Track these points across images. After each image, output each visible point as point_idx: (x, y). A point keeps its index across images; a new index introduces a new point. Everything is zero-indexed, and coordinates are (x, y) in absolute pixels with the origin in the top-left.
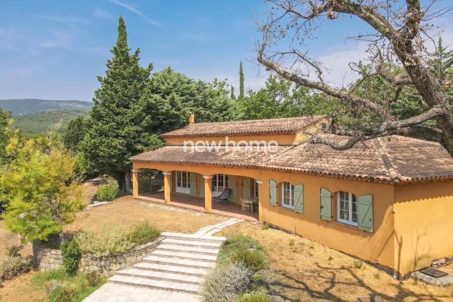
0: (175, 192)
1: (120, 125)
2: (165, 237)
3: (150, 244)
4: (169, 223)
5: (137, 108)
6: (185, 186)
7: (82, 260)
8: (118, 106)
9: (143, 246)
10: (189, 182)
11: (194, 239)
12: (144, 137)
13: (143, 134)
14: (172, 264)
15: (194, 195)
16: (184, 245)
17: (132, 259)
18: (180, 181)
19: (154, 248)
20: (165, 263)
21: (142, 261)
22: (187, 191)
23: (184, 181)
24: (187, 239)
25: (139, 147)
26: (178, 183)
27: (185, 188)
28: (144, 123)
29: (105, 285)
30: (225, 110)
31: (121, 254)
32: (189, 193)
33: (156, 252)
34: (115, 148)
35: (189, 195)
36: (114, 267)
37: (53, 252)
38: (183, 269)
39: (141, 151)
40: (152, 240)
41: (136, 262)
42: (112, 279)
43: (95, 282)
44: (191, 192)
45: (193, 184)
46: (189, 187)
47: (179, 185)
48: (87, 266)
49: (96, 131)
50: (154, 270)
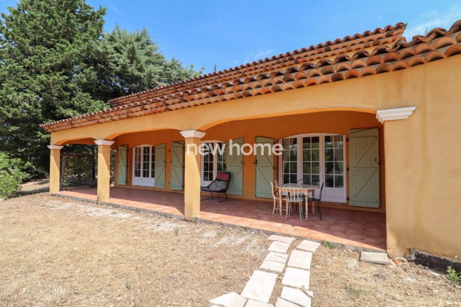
0: (130, 184)
6: (146, 174)
10: (153, 168)
15: (161, 187)
18: (139, 168)
22: (149, 182)
23: (146, 166)
26: (136, 171)
27: (146, 178)
32: (153, 185)
35: (153, 188)
44: (156, 183)
45: (159, 170)
46: (153, 176)
47: (138, 174)
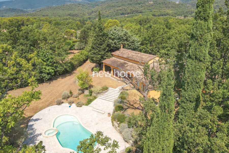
1: (99, 51)
2: (109, 89)
3: (106, 91)
4: (111, 84)
5: (104, 46)
7: (93, 93)
8: (99, 45)
9: (104, 91)
11: (115, 90)
12: (106, 54)
13: (106, 53)
14: (110, 96)
16: (113, 91)
17: (102, 94)
19: (107, 91)
20: (108, 95)
21: (104, 94)
24: (114, 90)
25: (105, 57)
28: (106, 50)
29: (97, 98)
30: (134, 42)
31: (100, 93)
33: (107, 92)
34: (98, 58)
36: (99, 95)
37: (87, 91)
38: (112, 97)
39: (106, 59)
40: (106, 89)
41: (103, 94)
42: (98, 97)
43: (95, 98)
48: (93, 94)
49: (93, 52)
50: (106, 96)
